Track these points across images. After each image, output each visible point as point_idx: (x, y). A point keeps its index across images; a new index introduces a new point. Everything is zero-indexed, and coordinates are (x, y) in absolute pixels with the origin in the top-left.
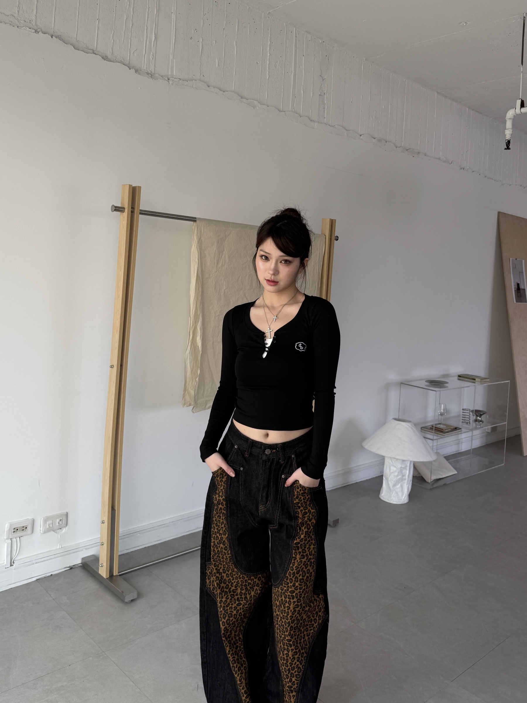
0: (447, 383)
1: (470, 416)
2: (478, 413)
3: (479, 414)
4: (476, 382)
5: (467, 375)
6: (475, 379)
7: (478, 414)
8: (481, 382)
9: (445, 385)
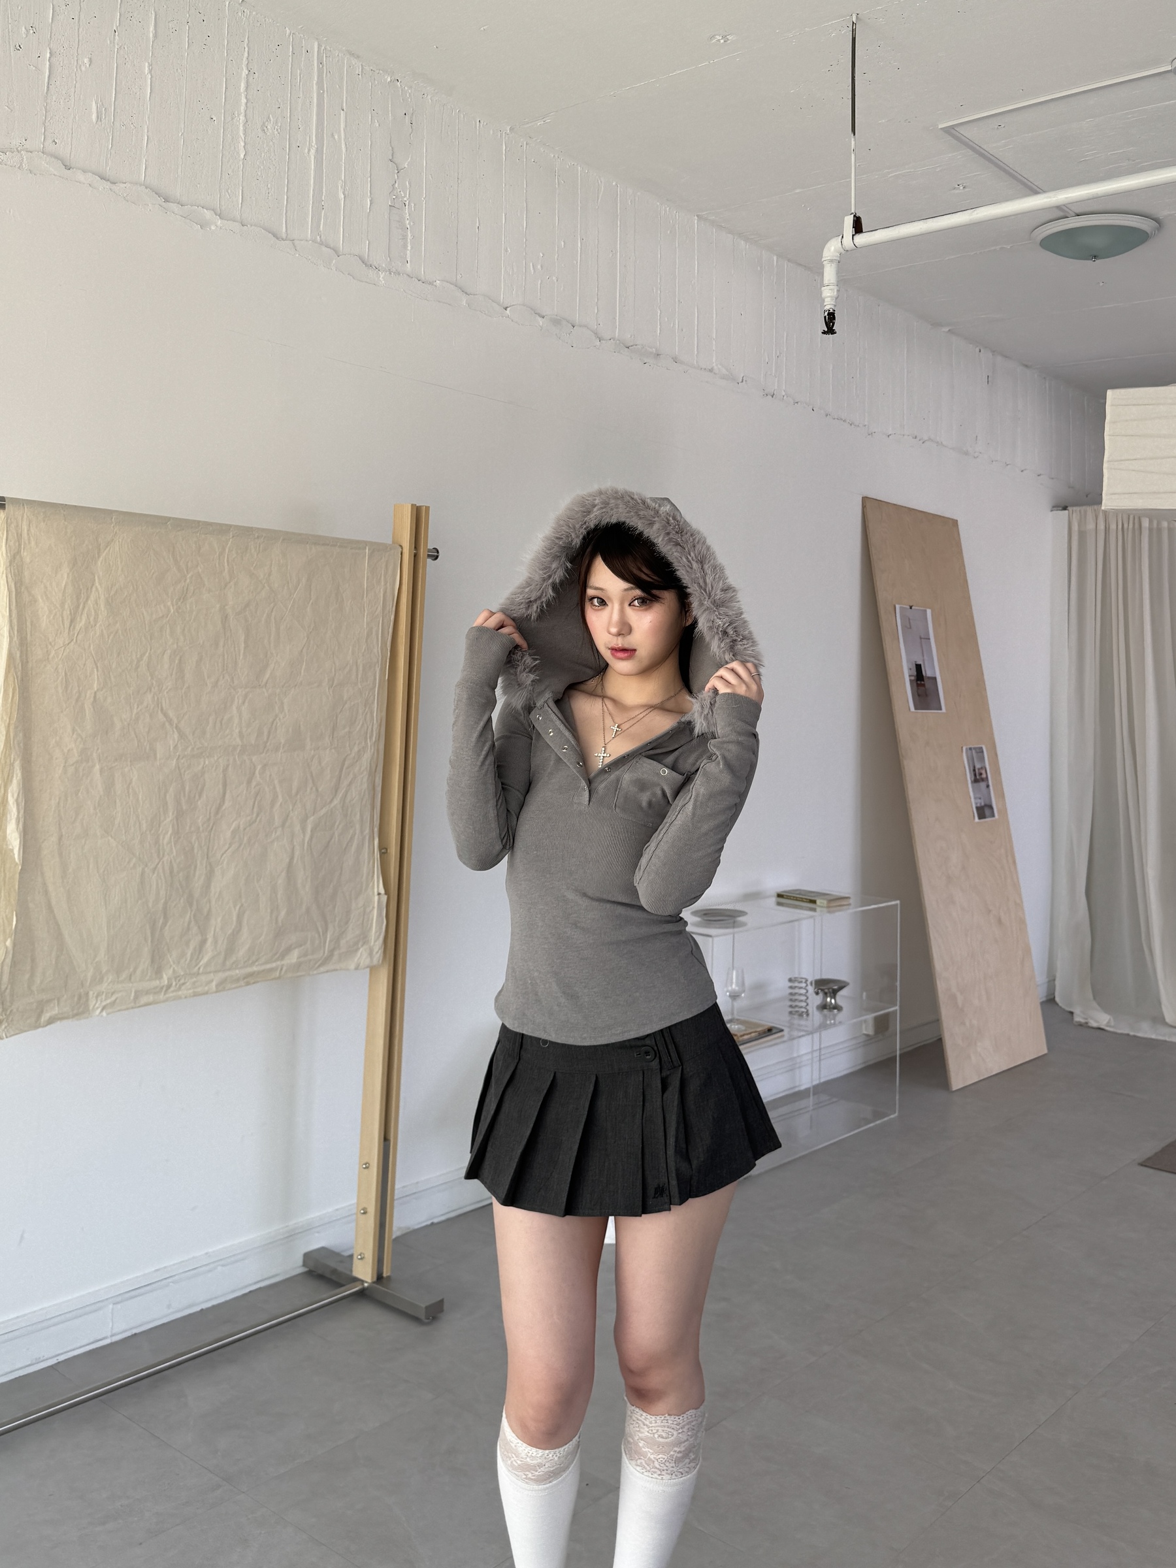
0: (743, 913)
1: (808, 994)
2: (828, 987)
3: (831, 990)
4: (818, 909)
5: (798, 892)
6: (814, 902)
7: (829, 989)
8: (828, 907)
9: (741, 919)
